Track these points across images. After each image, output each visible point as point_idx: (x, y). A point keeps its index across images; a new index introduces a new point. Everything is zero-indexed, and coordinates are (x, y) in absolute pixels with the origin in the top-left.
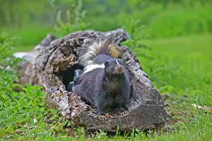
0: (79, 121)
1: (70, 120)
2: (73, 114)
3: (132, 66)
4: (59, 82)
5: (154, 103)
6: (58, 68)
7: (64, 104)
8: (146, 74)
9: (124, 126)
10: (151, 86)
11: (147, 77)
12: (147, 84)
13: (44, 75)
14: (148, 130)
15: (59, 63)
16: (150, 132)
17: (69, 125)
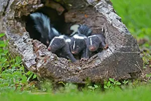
0: (46, 73)
1: (36, 71)
2: (39, 65)
3: (103, 9)
4: (22, 28)
5: (129, 50)
6: (20, 13)
7: (29, 55)
8: (120, 18)
9: (96, 77)
10: (125, 31)
11: (120, 20)
12: (121, 29)
13: (4, 20)
14: (123, 80)
15: (22, 7)
16: (125, 82)
17: (35, 77)
